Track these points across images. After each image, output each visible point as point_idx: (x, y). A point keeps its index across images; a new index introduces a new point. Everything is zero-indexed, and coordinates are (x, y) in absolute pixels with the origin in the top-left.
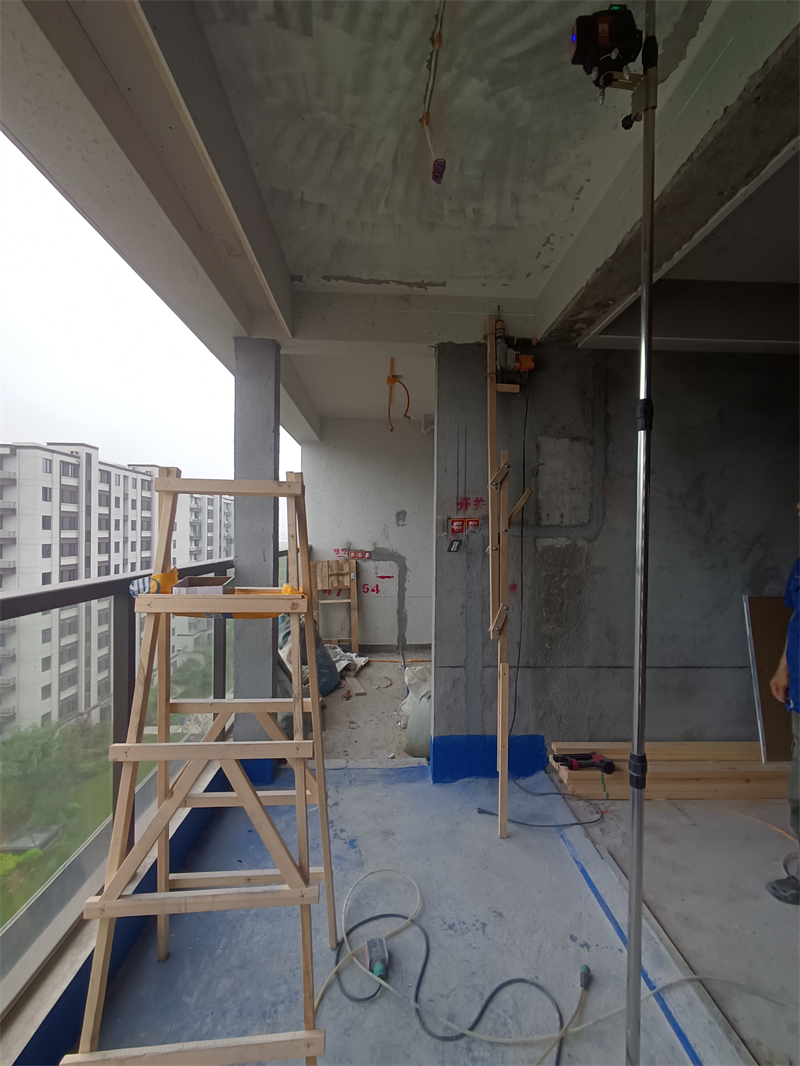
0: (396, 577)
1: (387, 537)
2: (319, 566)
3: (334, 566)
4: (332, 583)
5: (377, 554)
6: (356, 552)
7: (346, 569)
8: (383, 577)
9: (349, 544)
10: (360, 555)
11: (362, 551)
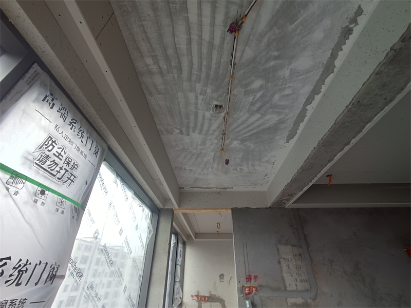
1: (216, 289)
5: (212, 298)
6: (201, 297)
10: (203, 299)
11: (204, 296)
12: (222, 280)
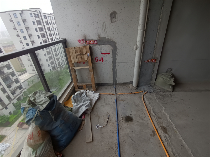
0: (111, 53)
1: (105, 31)
2: (71, 50)
3: (78, 50)
4: (79, 59)
5: (101, 41)
6: (90, 41)
7: (85, 51)
8: (105, 54)
9: (85, 36)
10: (92, 42)
11: (92, 40)
12: (113, 21)
